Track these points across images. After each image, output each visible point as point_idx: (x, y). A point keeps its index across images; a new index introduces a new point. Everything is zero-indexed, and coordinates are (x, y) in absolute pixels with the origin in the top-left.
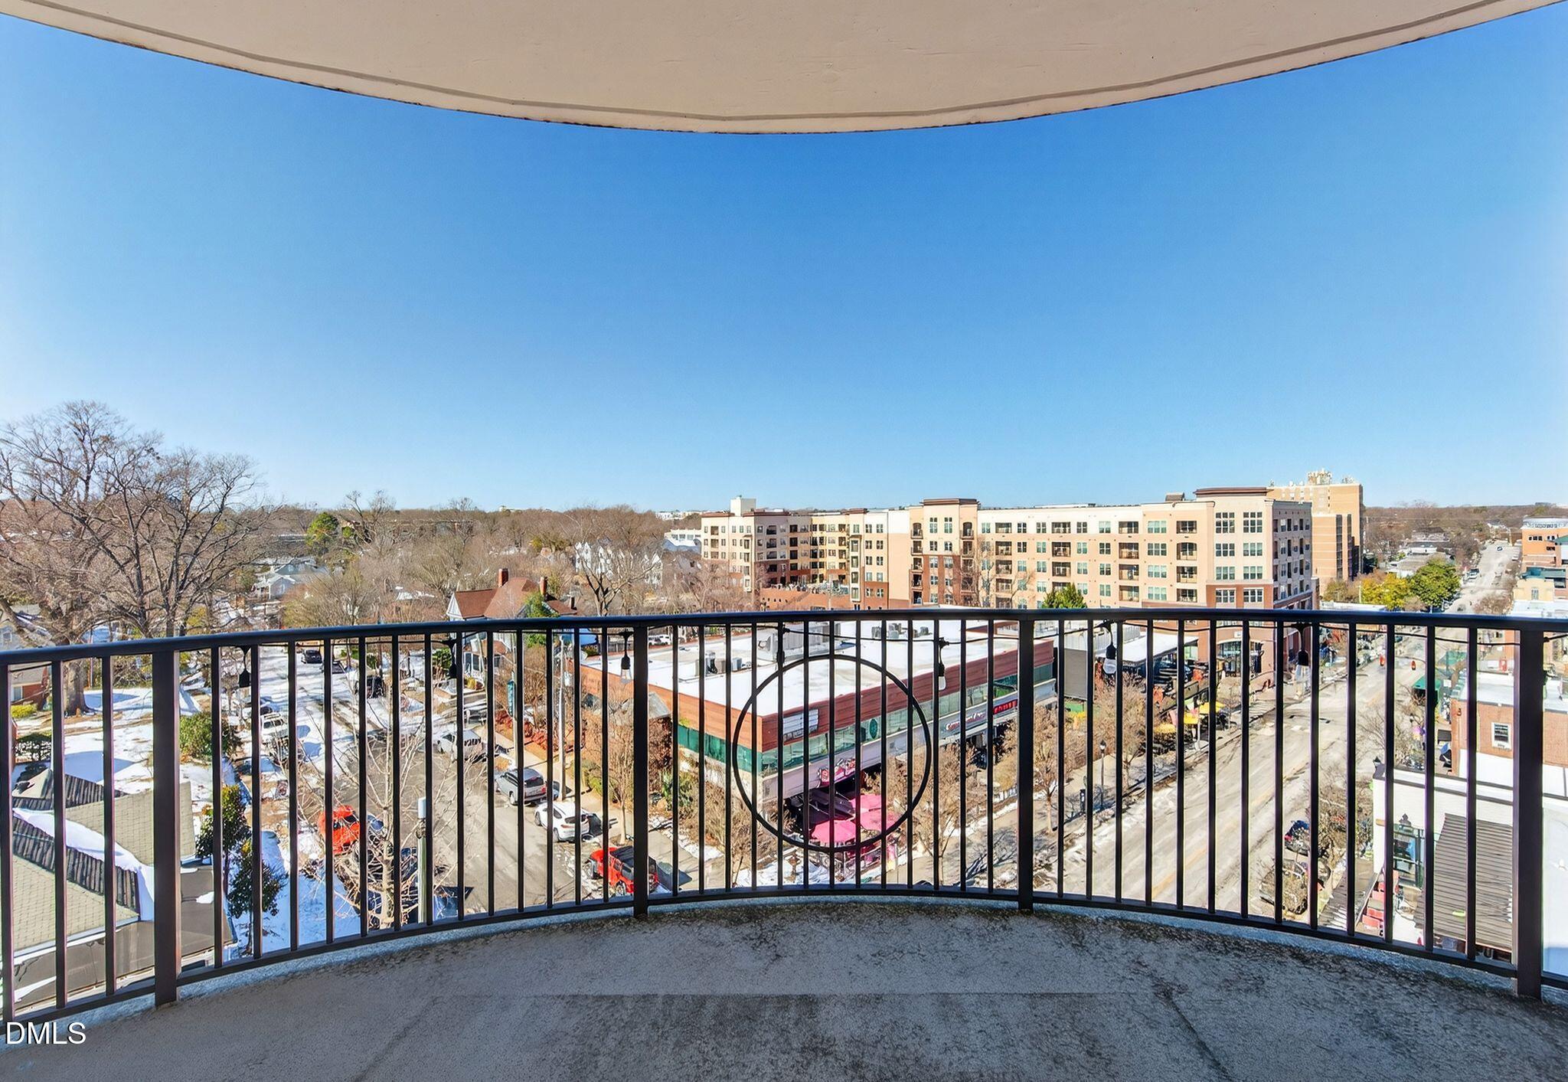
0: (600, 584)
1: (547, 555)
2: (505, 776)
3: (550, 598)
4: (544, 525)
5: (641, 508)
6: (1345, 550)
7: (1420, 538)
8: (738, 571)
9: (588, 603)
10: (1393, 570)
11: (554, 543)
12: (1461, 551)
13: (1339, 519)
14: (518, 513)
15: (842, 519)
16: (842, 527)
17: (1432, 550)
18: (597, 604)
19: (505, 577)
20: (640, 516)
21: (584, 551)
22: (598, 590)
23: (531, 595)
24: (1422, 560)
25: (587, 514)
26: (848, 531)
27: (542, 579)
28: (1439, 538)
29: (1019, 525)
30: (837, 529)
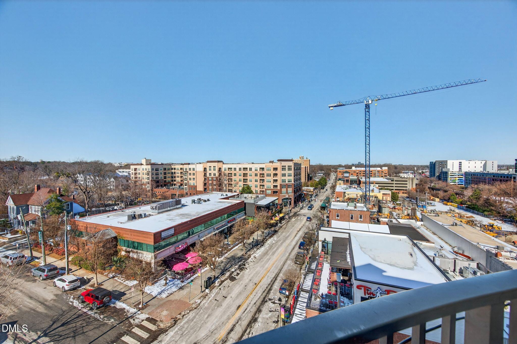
0: (86, 190)
1: (63, 179)
2: (37, 269)
3: (62, 195)
4: (61, 167)
5: (106, 162)
6: (307, 174)
7: (320, 172)
8: (145, 183)
9: (81, 197)
10: (315, 179)
11: (65, 174)
12: (327, 175)
13: (306, 167)
14: (49, 162)
15: (182, 166)
16: (181, 169)
17: (322, 175)
18: (85, 197)
19: (39, 188)
20: (105, 164)
21: (80, 178)
22: (85, 192)
23: (52, 195)
24: (320, 177)
25: (80, 164)
26: (183, 170)
27: (58, 188)
28: (323, 172)
29: (234, 168)
30: (180, 169)
